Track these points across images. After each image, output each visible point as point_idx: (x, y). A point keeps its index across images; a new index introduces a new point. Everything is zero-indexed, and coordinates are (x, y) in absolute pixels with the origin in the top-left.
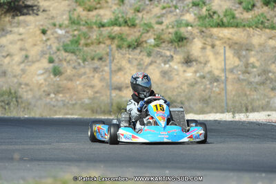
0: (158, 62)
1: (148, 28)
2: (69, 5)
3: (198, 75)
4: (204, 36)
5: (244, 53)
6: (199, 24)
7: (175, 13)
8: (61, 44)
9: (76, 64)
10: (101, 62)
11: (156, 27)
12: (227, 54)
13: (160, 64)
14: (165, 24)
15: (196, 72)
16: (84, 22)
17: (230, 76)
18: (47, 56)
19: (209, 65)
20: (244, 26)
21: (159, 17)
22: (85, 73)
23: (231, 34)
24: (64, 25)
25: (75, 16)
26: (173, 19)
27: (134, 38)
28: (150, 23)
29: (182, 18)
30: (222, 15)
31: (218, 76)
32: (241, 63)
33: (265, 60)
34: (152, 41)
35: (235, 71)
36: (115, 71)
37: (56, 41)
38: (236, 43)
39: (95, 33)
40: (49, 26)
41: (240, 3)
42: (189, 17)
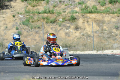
0: (64, 29)
1: (59, 14)
2: (25, 5)
3: (81, 34)
4: (83, 17)
5: (101, 24)
6: (81, 12)
7: (71, 7)
8: (22, 22)
9: (28, 30)
10: (39, 29)
11: (63, 13)
12: (94, 25)
13: (64, 30)
14: (66, 12)
15: (80, 33)
16: (31, 12)
17: (95, 35)
18: (15, 27)
19: (86, 30)
20: (101, 13)
21: (64, 9)
22: (32, 34)
23: (95, 16)
24: (23, 13)
25: (27, 9)
26: (70, 10)
27: (53, 19)
28: (60, 12)
29: (74, 10)
30: (91, 8)
31: (90, 35)
32: (100, 29)
33: (111, 27)
34: (61, 20)
35: (97, 32)
36: (45, 33)
37: (19, 20)
38: (98, 20)
39: (36, 17)
40: (16, 14)
41: (99, 3)
42: (77, 9)
